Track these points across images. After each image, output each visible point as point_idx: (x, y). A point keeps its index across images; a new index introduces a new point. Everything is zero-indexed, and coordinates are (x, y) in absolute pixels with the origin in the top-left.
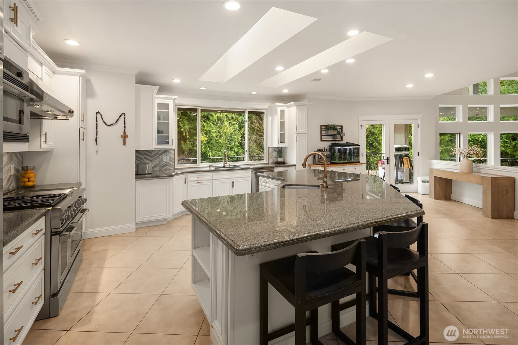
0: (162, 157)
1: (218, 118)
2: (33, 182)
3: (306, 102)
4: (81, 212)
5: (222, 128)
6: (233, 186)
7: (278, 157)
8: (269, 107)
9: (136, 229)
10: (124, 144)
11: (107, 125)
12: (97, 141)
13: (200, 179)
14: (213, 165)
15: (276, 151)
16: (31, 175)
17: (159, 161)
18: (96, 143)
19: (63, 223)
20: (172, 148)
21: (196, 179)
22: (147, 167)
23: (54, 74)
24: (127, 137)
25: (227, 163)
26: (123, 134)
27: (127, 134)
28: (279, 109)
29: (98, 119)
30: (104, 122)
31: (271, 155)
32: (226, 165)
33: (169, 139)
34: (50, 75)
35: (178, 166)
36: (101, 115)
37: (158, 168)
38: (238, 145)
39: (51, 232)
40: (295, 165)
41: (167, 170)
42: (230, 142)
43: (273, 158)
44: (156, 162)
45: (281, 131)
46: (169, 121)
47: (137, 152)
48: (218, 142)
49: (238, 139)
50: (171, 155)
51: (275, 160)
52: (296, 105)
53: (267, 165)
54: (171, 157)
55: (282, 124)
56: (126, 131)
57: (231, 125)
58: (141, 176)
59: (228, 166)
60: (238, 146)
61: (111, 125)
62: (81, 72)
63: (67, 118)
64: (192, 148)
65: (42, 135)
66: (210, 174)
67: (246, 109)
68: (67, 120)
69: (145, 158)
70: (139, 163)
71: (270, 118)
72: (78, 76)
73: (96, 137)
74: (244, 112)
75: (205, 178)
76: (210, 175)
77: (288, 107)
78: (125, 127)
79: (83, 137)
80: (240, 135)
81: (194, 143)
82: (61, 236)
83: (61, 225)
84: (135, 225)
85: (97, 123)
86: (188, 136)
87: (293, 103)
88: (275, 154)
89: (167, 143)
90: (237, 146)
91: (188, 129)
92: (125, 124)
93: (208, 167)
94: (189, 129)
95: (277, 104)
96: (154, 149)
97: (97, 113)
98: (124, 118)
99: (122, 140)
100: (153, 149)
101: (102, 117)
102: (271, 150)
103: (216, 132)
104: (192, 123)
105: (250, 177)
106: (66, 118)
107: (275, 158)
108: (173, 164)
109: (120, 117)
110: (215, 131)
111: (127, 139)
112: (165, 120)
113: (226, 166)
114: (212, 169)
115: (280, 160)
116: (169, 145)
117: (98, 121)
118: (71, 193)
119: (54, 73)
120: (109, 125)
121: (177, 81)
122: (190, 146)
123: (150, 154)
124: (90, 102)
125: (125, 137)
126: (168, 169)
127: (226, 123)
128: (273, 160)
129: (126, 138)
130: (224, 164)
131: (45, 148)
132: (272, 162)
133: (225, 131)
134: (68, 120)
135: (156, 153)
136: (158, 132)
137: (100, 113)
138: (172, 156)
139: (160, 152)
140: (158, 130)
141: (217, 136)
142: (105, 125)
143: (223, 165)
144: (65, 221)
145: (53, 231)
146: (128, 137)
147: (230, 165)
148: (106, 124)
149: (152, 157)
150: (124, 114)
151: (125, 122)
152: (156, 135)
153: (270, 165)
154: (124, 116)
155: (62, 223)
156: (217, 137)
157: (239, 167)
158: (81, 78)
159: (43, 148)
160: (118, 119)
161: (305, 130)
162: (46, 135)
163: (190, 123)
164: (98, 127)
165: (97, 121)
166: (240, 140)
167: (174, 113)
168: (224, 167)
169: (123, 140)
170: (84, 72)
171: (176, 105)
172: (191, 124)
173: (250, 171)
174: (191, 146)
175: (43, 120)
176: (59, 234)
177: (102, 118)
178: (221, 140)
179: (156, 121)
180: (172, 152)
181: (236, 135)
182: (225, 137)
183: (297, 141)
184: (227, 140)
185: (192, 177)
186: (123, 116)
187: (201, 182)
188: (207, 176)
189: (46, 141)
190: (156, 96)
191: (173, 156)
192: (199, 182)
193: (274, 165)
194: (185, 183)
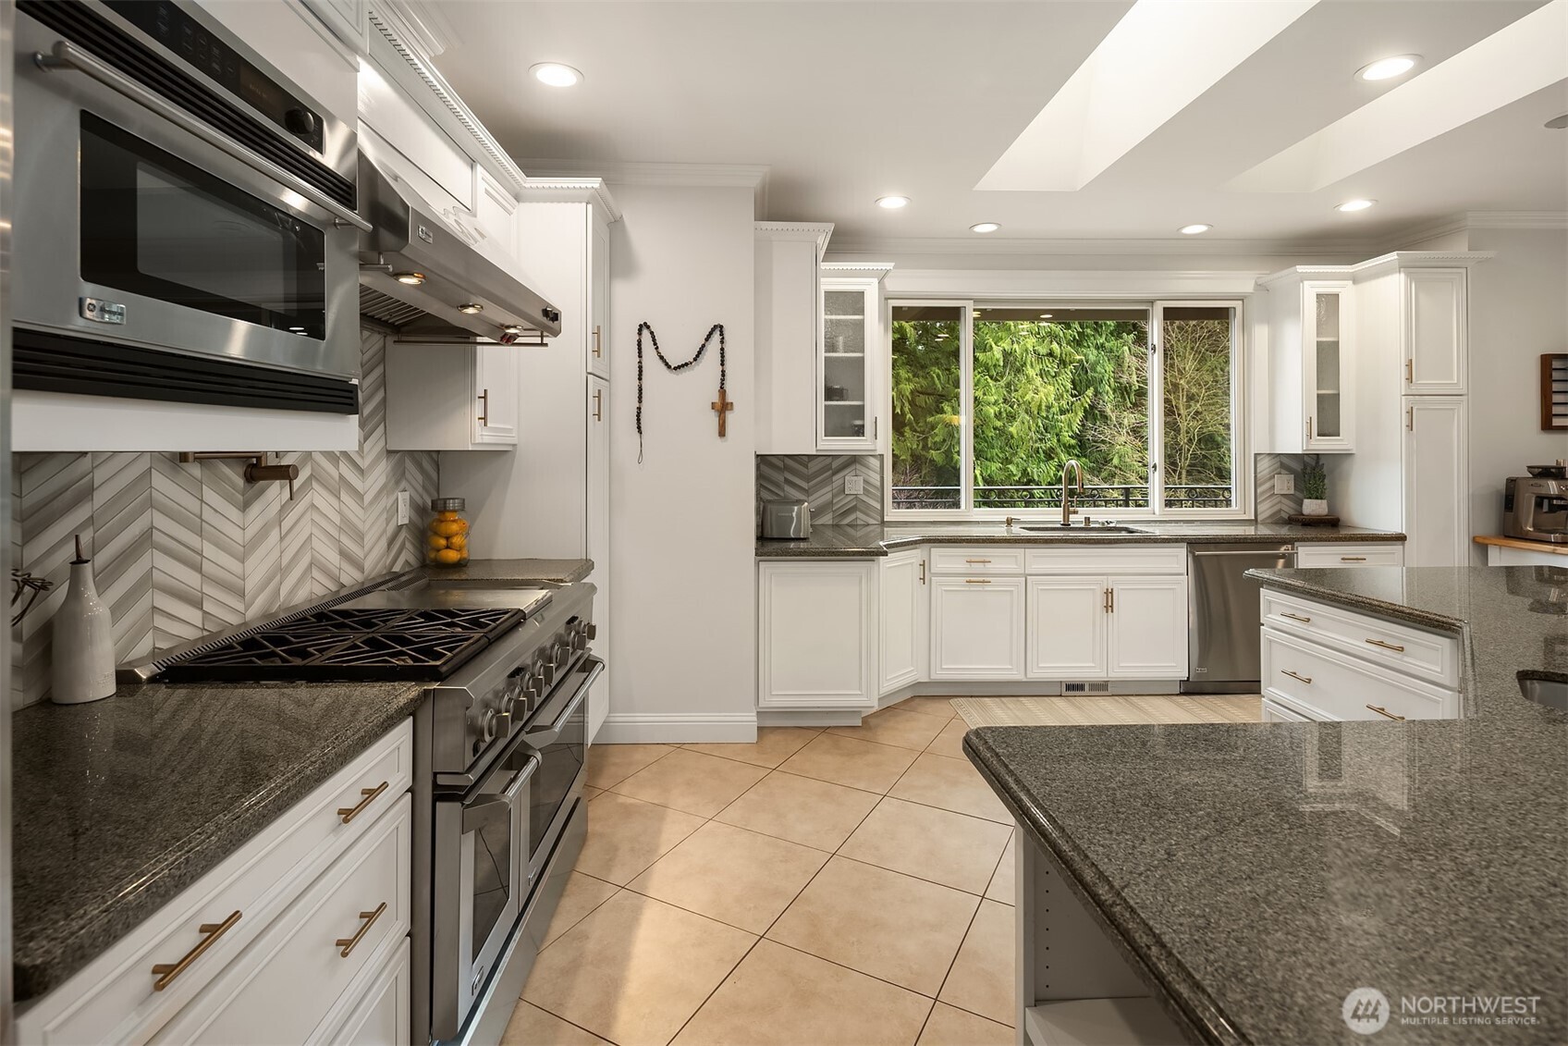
0: (841, 481)
1: (1006, 354)
2: (459, 550)
3: (1459, 248)
4: (579, 671)
5: (1016, 391)
6: (1109, 607)
7: (1298, 494)
8: (1258, 286)
9: (760, 729)
10: (722, 433)
11: (669, 367)
12: (642, 421)
13: (978, 568)
14: (1023, 518)
15: (1290, 470)
16: (454, 527)
17: (829, 495)
18: (639, 428)
19: (483, 746)
20: (875, 450)
21: (961, 566)
22: (794, 514)
23: (518, 201)
24: (729, 406)
25: (1075, 512)
26: (716, 399)
27: (729, 400)
28: (1309, 291)
29: (643, 346)
30: (662, 358)
31: (1267, 485)
32: (1072, 517)
33: (864, 419)
34: (504, 203)
35: (892, 514)
36: (652, 333)
37: (827, 519)
38: (1073, 442)
39: (435, 785)
40: (1400, 538)
41: (859, 528)
42: (1042, 434)
43: (1275, 500)
44: (823, 496)
45: (1320, 383)
46: (863, 352)
47: (762, 460)
48: (1002, 432)
49: (1070, 426)
50: (871, 473)
51: (1288, 508)
52: (1404, 267)
53: (1250, 531)
54: (872, 481)
55: (1327, 356)
56: (727, 387)
57: (1046, 380)
58: (776, 546)
59: (1083, 525)
60: (1070, 446)
61: (683, 366)
62: (589, 186)
63: (542, 340)
64: (919, 451)
65: (475, 399)
66: (1018, 552)
67: (1152, 302)
68: (542, 344)
69: (787, 481)
70: (769, 498)
71: (1261, 333)
72: (581, 202)
73: (639, 408)
74: (1144, 315)
75: (993, 567)
76: (1016, 557)
77: (1356, 280)
78: (723, 372)
79: (598, 406)
80: (1079, 413)
81: (927, 438)
82: (468, 806)
83: (469, 759)
84: (755, 719)
85: (640, 362)
86: (909, 416)
87: (1393, 256)
88: (1285, 484)
89: (859, 431)
90: (1068, 448)
91: (908, 394)
92: (722, 364)
93: (1002, 522)
94: (912, 392)
95: (1301, 269)
96: (817, 450)
97: (641, 326)
98: (722, 342)
99: (713, 419)
100: (815, 453)
101: (654, 340)
102: (1265, 465)
103: (996, 403)
104: (921, 373)
105: (1182, 574)
106: (538, 340)
107: (1284, 500)
108: (879, 507)
109: (707, 340)
110: (992, 399)
111: (730, 416)
112: (852, 352)
113: (1074, 522)
114: (1017, 530)
115: (1312, 507)
116: (866, 440)
117: (643, 354)
118: (543, 605)
119: (518, 198)
120: (675, 368)
121: (893, 203)
122: (915, 446)
123: (805, 470)
124: (622, 290)
125: (723, 407)
126: (859, 522)
127: (1031, 372)
128: (1276, 508)
129: (727, 412)
130: (1067, 514)
131: (485, 441)
132: (1271, 516)
133: (1028, 397)
134: (546, 345)
135: (820, 466)
136: (831, 393)
137: (648, 327)
138: (875, 478)
139: (834, 465)
140: (829, 385)
141: (1000, 413)
142: (665, 368)
143: (1060, 518)
144: (488, 738)
145: (442, 780)
146: (732, 409)
147: (1087, 520)
148: (667, 364)
149: (808, 479)
150: (721, 327)
151: (723, 356)
152: (822, 403)
153: (1264, 531)
154: (722, 334)
155: (475, 750)
156: (998, 416)
157: (1127, 530)
158: (590, 206)
159: (477, 442)
160: (703, 346)
161: (1456, 377)
162: (485, 397)
163: (914, 376)
164: (644, 373)
165: (640, 356)
166: (1076, 428)
167: (882, 327)
168: (1066, 526)
169: (718, 419)
170: (597, 186)
171: (886, 299)
172: (918, 377)
173: (1181, 552)
174: (918, 445)
175: (479, 347)
176: (461, 799)
177: (655, 344)
178: (1013, 430)
179: (822, 354)
180: (875, 463)
181: (1063, 412)
182: (1028, 418)
183: (1410, 427)
184: (1033, 429)
185: (945, 560)
186: (717, 336)
187: (981, 579)
188: (1003, 560)
189: (485, 418)
190: (824, 266)
191: (878, 477)
192: (972, 579)
193: (1284, 532)
194: (924, 579)
